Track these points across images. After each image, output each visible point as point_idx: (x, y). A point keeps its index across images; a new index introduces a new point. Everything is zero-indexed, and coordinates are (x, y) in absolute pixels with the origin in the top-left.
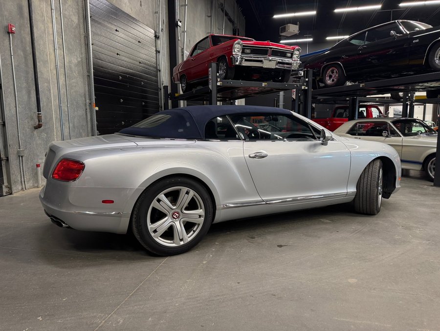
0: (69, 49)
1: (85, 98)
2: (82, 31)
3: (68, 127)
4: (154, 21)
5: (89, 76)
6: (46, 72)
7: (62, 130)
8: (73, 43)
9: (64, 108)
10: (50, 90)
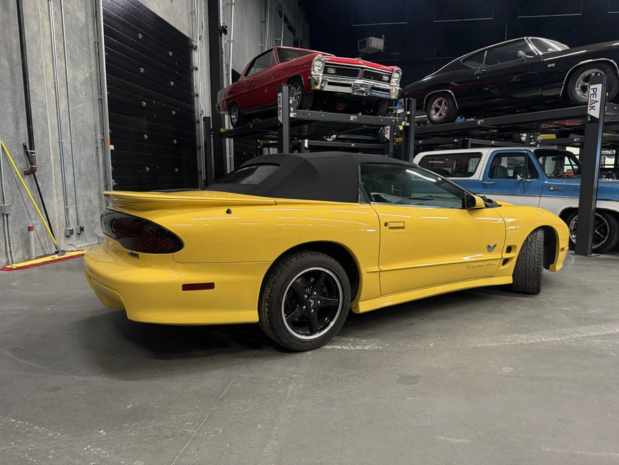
0: (73, 60)
1: (96, 131)
2: (91, 34)
3: (72, 172)
4: (189, 24)
5: (101, 100)
6: (42, 92)
7: (64, 178)
8: (78, 51)
9: (67, 145)
10: (46, 118)
